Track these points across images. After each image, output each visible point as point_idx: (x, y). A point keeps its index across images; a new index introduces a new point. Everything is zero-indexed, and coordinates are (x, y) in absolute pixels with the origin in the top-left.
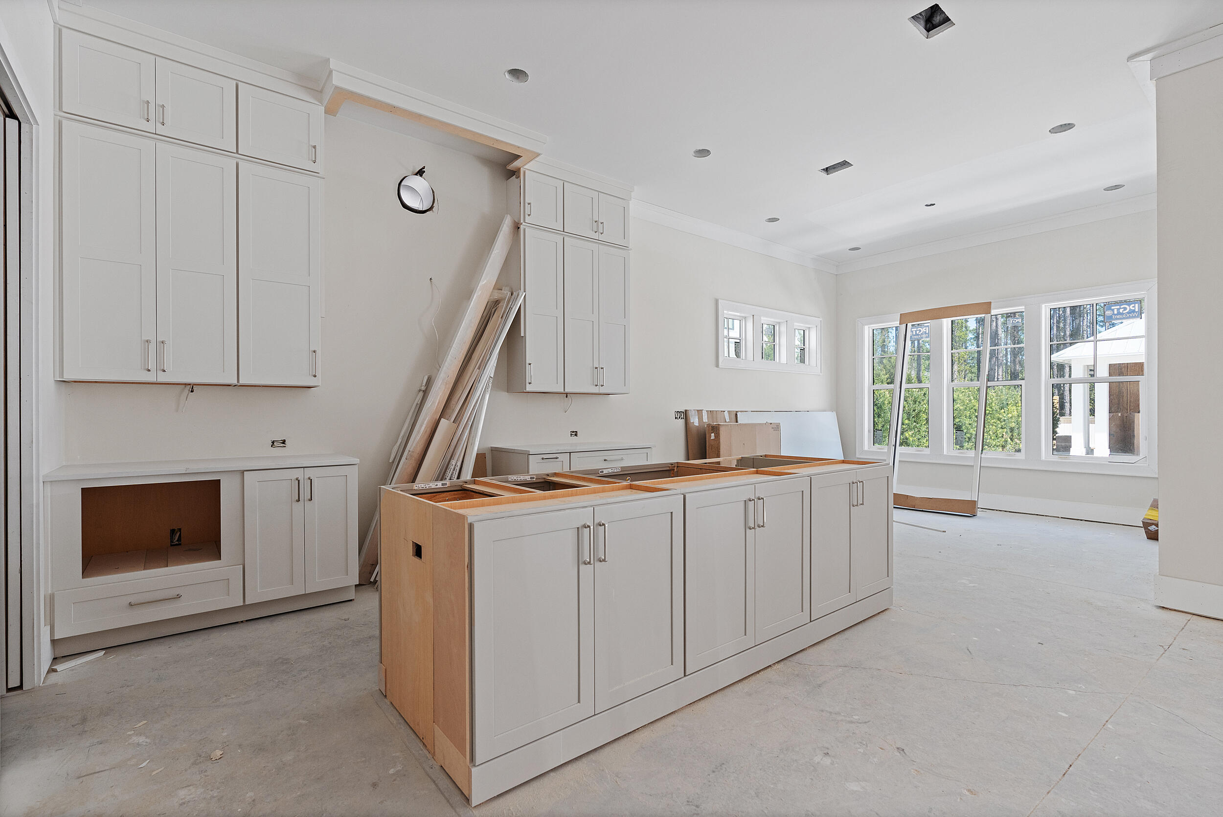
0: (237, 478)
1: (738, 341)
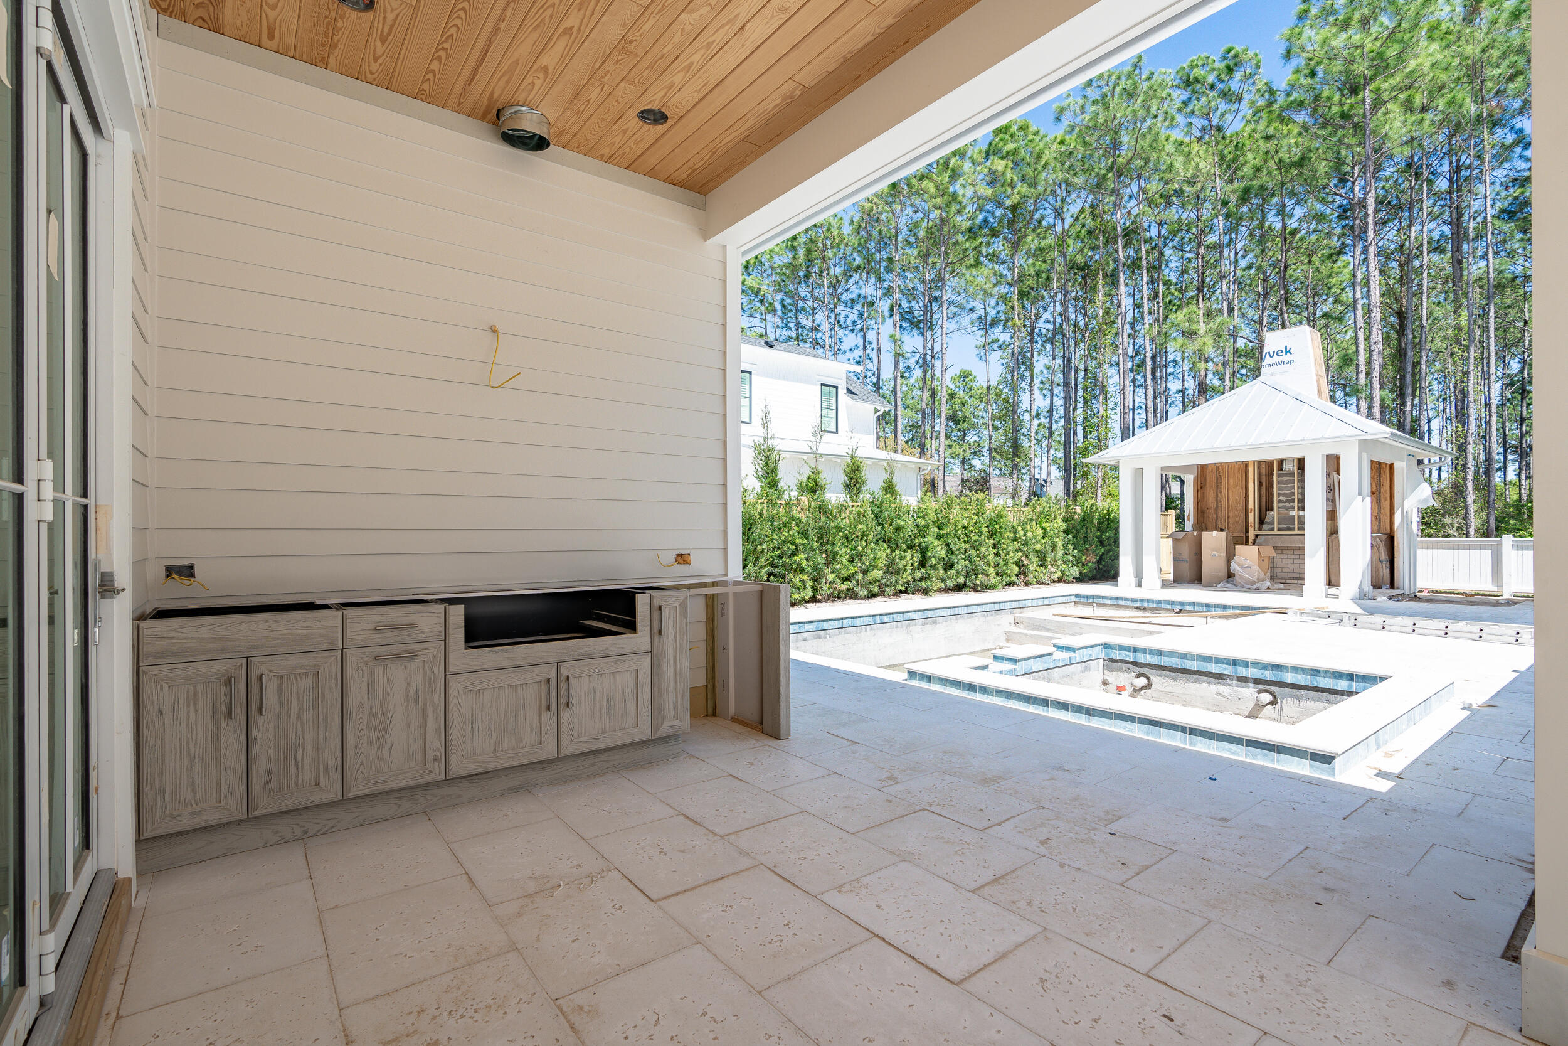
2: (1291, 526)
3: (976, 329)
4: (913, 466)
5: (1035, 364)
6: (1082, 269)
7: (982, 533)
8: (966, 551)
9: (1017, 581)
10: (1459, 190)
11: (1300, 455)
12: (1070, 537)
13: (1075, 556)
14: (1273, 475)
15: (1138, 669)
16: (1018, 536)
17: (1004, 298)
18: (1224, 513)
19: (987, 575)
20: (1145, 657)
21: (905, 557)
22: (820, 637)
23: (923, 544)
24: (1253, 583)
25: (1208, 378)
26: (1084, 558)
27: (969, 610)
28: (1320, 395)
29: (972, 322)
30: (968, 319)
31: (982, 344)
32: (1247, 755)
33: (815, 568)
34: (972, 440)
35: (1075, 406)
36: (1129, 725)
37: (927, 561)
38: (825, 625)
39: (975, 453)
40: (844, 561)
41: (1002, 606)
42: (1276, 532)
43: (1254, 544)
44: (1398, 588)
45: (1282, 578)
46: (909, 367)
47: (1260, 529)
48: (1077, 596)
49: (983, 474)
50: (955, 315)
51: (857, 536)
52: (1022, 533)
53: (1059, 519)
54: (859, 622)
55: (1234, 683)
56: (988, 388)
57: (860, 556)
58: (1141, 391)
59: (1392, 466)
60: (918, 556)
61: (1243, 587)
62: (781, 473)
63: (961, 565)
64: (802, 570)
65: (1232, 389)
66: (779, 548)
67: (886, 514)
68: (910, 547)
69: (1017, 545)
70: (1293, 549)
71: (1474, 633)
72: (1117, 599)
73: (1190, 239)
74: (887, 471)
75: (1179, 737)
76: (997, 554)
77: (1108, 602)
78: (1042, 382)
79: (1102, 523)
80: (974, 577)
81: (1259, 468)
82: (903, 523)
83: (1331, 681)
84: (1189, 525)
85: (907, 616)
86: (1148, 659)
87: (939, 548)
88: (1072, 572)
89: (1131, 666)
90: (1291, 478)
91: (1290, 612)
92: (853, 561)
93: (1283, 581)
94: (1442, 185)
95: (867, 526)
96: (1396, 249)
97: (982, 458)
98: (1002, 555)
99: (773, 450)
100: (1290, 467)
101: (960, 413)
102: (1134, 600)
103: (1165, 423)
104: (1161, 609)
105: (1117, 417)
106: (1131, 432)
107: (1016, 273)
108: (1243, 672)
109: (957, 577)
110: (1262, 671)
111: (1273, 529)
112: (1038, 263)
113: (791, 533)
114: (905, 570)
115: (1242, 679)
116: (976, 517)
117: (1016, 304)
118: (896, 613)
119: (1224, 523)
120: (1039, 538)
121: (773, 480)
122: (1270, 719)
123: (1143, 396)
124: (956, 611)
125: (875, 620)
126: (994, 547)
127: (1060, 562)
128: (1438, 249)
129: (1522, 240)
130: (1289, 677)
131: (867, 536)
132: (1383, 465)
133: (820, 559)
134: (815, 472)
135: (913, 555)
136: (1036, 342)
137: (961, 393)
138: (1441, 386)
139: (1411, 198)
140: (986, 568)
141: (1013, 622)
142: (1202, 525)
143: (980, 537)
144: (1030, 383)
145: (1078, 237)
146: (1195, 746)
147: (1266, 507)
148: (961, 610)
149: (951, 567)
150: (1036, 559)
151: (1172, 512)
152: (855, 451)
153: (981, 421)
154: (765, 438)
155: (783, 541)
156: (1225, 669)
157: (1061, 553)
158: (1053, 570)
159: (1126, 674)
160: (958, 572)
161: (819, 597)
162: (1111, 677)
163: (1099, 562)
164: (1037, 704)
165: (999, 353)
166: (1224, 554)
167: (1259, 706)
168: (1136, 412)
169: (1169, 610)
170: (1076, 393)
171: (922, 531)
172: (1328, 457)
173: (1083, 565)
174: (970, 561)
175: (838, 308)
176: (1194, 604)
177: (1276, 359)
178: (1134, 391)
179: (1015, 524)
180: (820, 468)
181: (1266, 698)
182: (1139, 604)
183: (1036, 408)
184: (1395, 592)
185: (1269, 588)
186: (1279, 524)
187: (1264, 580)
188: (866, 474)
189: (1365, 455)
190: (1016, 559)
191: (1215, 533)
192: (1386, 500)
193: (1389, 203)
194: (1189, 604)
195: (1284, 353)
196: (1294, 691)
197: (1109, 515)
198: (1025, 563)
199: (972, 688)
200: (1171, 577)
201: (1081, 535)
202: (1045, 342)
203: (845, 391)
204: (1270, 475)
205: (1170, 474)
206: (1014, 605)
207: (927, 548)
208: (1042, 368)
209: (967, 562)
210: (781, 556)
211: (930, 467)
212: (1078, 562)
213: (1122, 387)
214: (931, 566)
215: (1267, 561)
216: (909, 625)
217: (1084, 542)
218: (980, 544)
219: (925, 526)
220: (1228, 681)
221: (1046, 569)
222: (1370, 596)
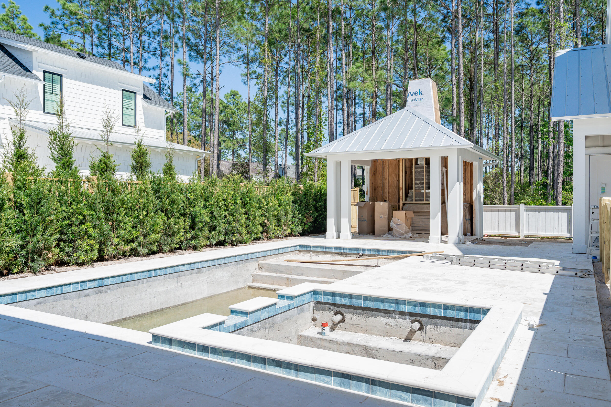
2: (422, 198)
3: (241, 63)
4: (192, 154)
5: (279, 90)
6: (307, 31)
7: (237, 204)
8: (225, 217)
9: (262, 237)
10: (497, 14)
11: (427, 156)
12: (297, 205)
13: (299, 218)
14: (412, 167)
15: (336, 308)
16: (262, 205)
17: (259, 44)
18: (386, 190)
19: (240, 234)
20: (340, 299)
21: (179, 222)
22: (101, 292)
23: (193, 213)
24: (402, 234)
25: (377, 107)
26: (305, 219)
27: (226, 261)
28: (436, 121)
29: (239, 58)
30: (236, 55)
31: (245, 73)
32: (413, 401)
33: (102, 233)
34: (239, 138)
35: (302, 119)
36: (327, 378)
37: (196, 224)
38: (106, 282)
39: (241, 146)
40: (129, 228)
41: (250, 256)
42: (414, 202)
43: (402, 210)
44: (475, 235)
45: (417, 230)
46: (195, 85)
47: (406, 201)
48: (300, 246)
49: (246, 160)
50: (227, 51)
51: (140, 208)
52: (265, 203)
53: (289, 194)
54: (136, 277)
55: (397, 316)
56: (249, 103)
57: (141, 223)
58: (340, 113)
59: (471, 164)
60: (189, 221)
61: (397, 237)
62: (75, 156)
63: (222, 227)
64: (89, 236)
65: (390, 114)
66: (69, 218)
67: (162, 191)
68: (183, 215)
69: (261, 212)
70: (423, 212)
71: (518, 267)
72: (325, 248)
73: (368, 22)
74: (167, 157)
75: (363, 388)
76: (248, 219)
77: (319, 250)
78: (283, 102)
79: (317, 196)
80: (231, 235)
81: (405, 163)
82: (176, 197)
83: (455, 312)
84: (367, 198)
85: (177, 269)
86: (343, 301)
87: (205, 216)
88: (298, 229)
89: (331, 307)
90: (422, 170)
92: (136, 227)
93: (418, 232)
94: (490, 10)
95: (147, 199)
96: (468, 43)
97: (245, 150)
98: (252, 219)
99: (67, 137)
100: (422, 163)
101: (231, 119)
102: (336, 248)
103: (354, 132)
104: (351, 254)
105: (327, 127)
106: (335, 137)
107: (267, 28)
108: (402, 308)
109: (219, 236)
110: (414, 307)
111: (412, 201)
112: (280, 24)
113: (79, 206)
114: (179, 233)
115: (402, 314)
116: (232, 192)
117: (267, 48)
118: (169, 267)
119: (386, 197)
120: (276, 206)
121: (67, 162)
122: (419, 340)
123: (342, 116)
124: (216, 262)
125: (150, 275)
126: (246, 213)
127: (290, 223)
128: (487, 46)
129: (521, 46)
130: (430, 311)
131: (148, 207)
132: (467, 164)
133: (106, 227)
134: (106, 156)
135: (185, 221)
136: (280, 76)
137: (232, 106)
138: (486, 121)
139: (476, 14)
140: (239, 228)
141: (257, 267)
142: (374, 198)
143: (235, 206)
144: (275, 103)
145: (304, 11)
146: (375, 394)
147: (409, 187)
148: (220, 262)
149: (215, 228)
150: (274, 221)
151: (358, 189)
152: (141, 141)
153: (245, 126)
154: (61, 127)
155: (72, 213)
156: (391, 307)
157: (291, 216)
158: (285, 228)
159: (328, 312)
160: (220, 232)
161: (106, 257)
162: (318, 315)
163: (314, 222)
164: (257, 362)
165: (255, 81)
166: (387, 216)
167: (412, 332)
168: (338, 125)
169: (356, 254)
170: (303, 111)
171: (192, 203)
172: (442, 157)
173: (305, 224)
174: (229, 224)
175: (143, 37)
176: (370, 250)
177: (414, 97)
178: (337, 112)
179: (260, 197)
180: (110, 153)
181: (417, 325)
182: (338, 251)
183: (279, 118)
184: (474, 238)
185: (411, 237)
186: (415, 197)
187: (408, 232)
188: (150, 158)
189: (460, 157)
190: (260, 222)
191: (382, 203)
192: (468, 184)
193: (466, 16)
194: (368, 250)
195: (418, 94)
196: (433, 320)
197: (321, 191)
198: (267, 224)
199: (205, 349)
200: (357, 230)
201: (303, 204)
202: (285, 76)
203: (142, 96)
204: (411, 167)
205: (357, 165)
206: (258, 255)
207: (196, 216)
208: (283, 93)
209: (226, 225)
210: (70, 225)
211: (204, 155)
212: (302, 222)
213: (330, 109)
214: (199, 229)
215: (410, 220)
216: (179, 276)
217: (306, 209)
218: (236, 212)
219: (194, 200)
220: (394, 315)
221: (281, 228)
222: (463, 241)
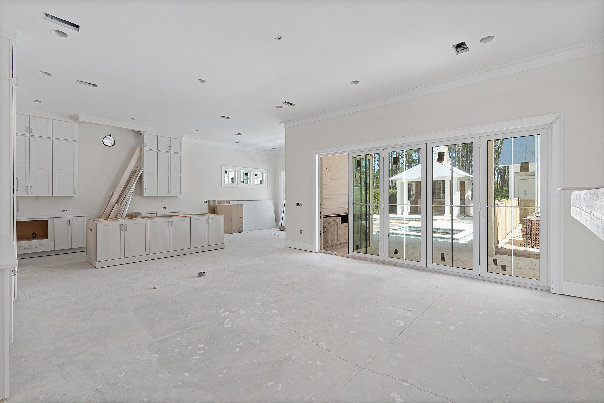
0: (52, 219)
1: (233, 178)
2: (440, 198)
11: (443, 180)
42: (436, 199)
59: (465, 182)
72: (399, 218)
77: (396, 218)
84: (414, 197)
90: (441, 185)
91: (444, 220)
93: (440, 212)
100: (441, 182)
102: (402, 218)
104: (410, 220)
108: (439, 231)
132: (463, 183)
142: (417, 197)
169: (413, 220)
172: (451, 180)
182: (404, 219)
184: (466, 215)
185: (435, 215)
186: (437, 197)
189: (459, 180)
192: (464, 191)
194: (418, 219)
195: (439, 150)
200: (411, 211)
205: (411, 184)
221: (377, 210)
222: (460, 216)
